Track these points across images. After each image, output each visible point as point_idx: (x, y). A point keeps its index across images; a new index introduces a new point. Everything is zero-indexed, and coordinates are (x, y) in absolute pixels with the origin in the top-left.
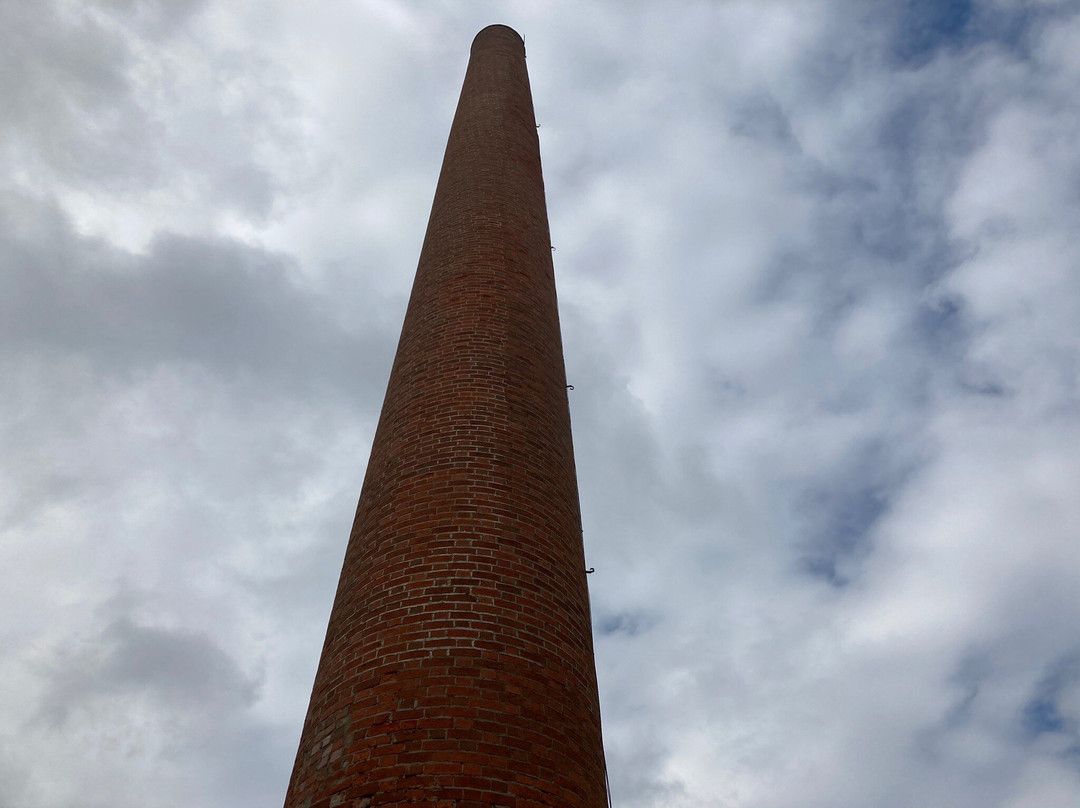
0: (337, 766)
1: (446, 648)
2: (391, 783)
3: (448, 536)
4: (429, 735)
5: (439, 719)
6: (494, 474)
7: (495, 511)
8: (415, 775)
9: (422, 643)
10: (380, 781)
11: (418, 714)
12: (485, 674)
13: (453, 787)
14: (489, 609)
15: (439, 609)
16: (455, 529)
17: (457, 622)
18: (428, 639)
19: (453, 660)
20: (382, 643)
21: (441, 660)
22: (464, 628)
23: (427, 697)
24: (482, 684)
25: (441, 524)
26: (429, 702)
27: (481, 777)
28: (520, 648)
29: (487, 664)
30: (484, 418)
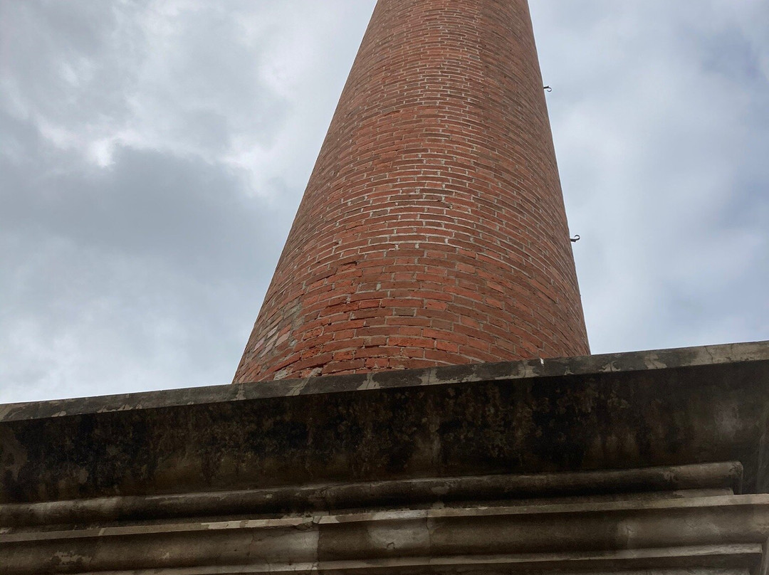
0: (284, 346)
1: (415, 242)
2: (348, 353)
3: (417, 156)
4: (394, 313)
5: (408, 300)
6: (468, 112)
7: (469, 141)
8: (378, 346)
9: (386, 238)
10: (334, 352)
11: (383, 295)
12: (460, 267)
13: (424, 359)
14: (466, 216)
15: (407, 211)
16: (425, 150)
17: (426, 222)
18: (393, 235)
19: (423, 252)
20: (340, 242)
21: (408, 252)
22: (436, 228)
23: (392, 281)
24: (458, 275)
25: (407, 147)
26: (394, 285)
27: (458, 354)
28: (503, 254)
29: (463, 260)
30: (457, 70)
